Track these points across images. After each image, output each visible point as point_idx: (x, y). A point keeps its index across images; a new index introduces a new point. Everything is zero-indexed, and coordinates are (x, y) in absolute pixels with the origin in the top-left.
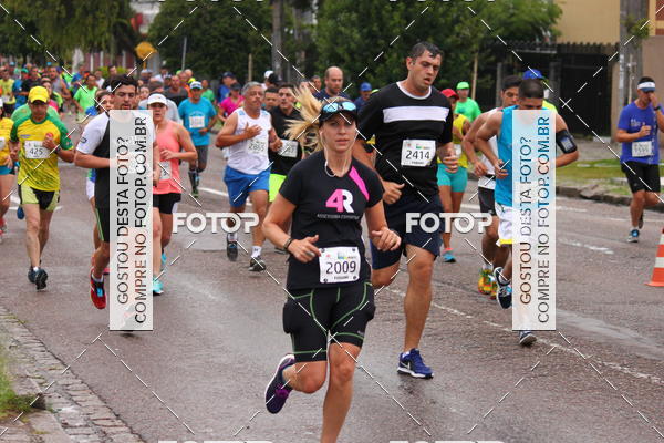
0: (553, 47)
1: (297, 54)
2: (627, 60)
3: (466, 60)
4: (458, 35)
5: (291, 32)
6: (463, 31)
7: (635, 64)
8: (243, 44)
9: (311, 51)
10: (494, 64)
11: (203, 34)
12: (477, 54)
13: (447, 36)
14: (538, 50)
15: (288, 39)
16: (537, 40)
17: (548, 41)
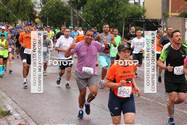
0: (144, 20)
1: (77, 21)
2: (163, 23)
3: (122, 23)
4: (119, 16)
5: (76, 16)
6: (121, 16)
7: (165, 24)
8: (63, 19)
9: (81, 21)
10: (129, 24)
11: (53, 16)
12: (124, 22)
13: (116, 17)
14: (140, 21)
15: (75, 18)
16: (140, 18)
17: (143, 18)
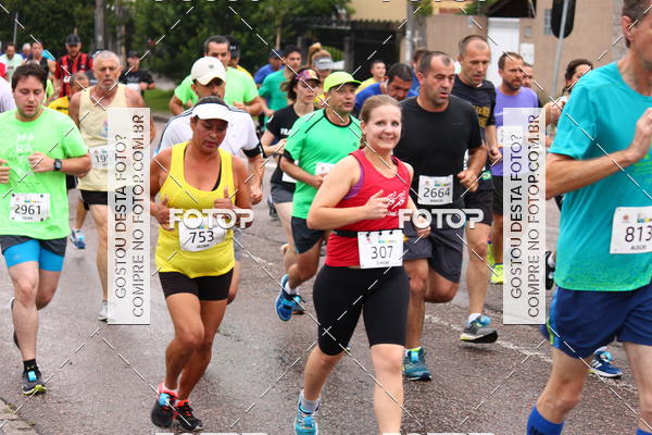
0: (348, 23)
1: (118, 28)
2: (413, 35)
3: (270, 35)
4: (263, 12)
5: (113, 8)
6: (267, 9)
7: (420, 38)
8: (69, 20)
9: (130, 26)
10: (295, 38)
11: (33, 9)
12: (279, 29)
13: (253, 13)
14: (334, 26)
15: (109, 14)
16: (334, 18)
17: (344, 18)
